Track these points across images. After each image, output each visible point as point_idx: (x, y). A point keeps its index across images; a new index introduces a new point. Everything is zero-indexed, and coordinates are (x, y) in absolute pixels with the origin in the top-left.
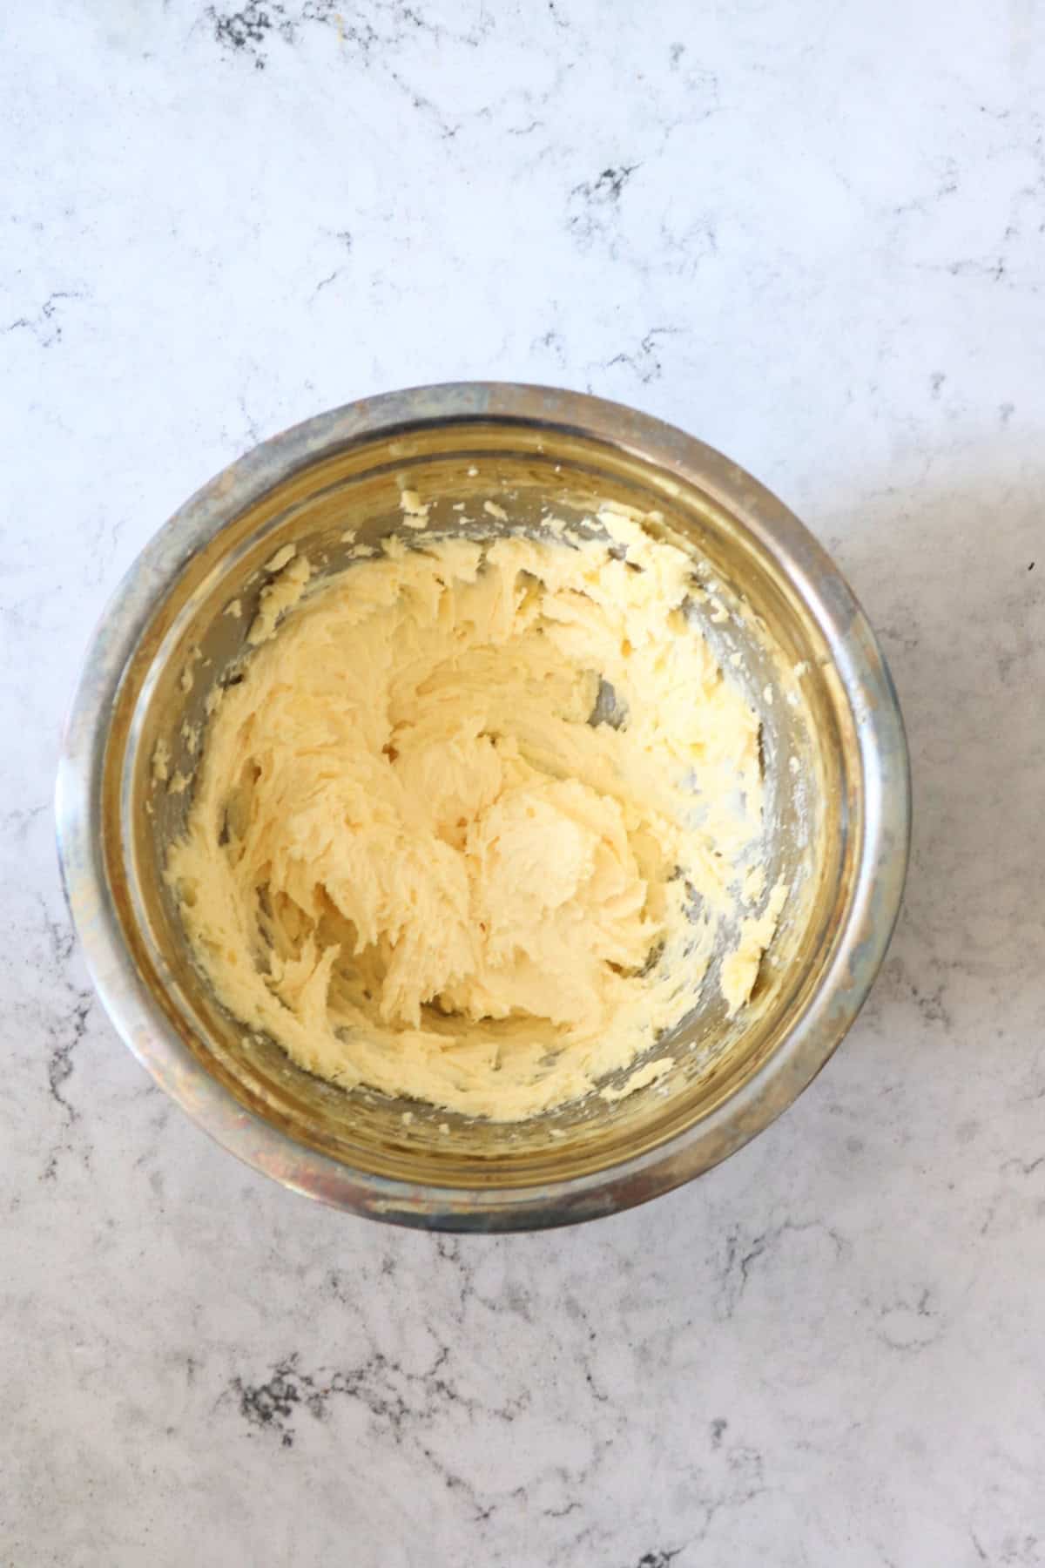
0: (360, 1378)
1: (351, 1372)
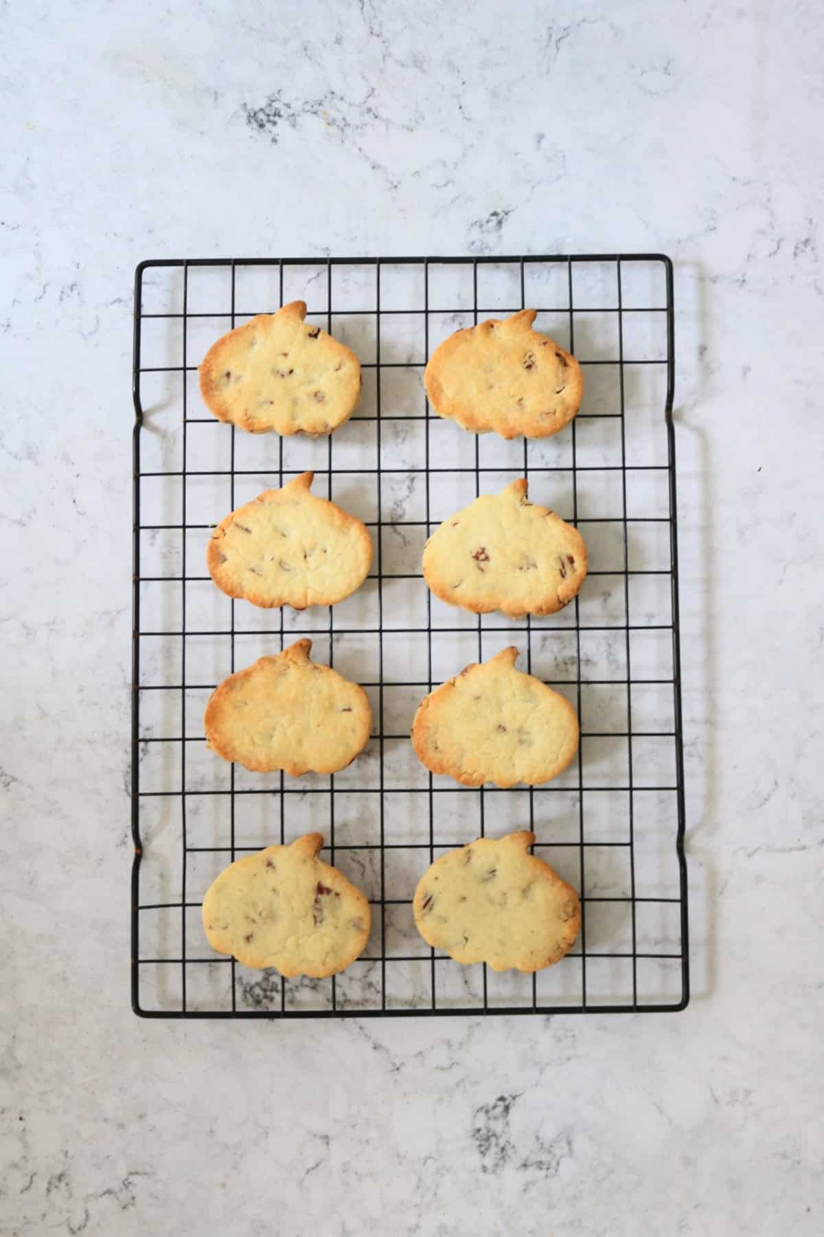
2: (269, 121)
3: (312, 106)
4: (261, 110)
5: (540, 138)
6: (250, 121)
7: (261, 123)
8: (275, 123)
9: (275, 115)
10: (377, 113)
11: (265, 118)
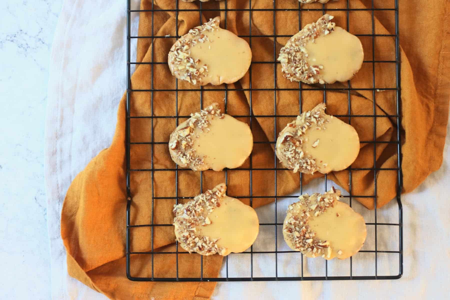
3: (11, 38)
10: (43, 41)
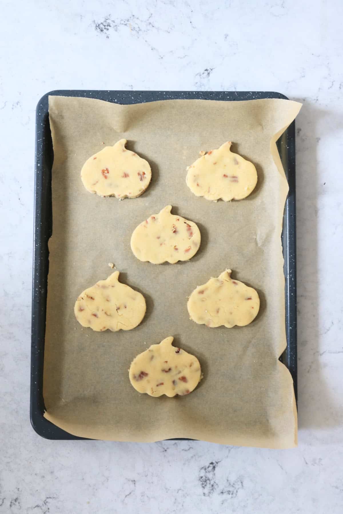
0: (128, 21)
1: (125, 19)
2: (105, 29)
4: (102, 23)
5: (226, 36)
6: (96, 28)
7: (102, 29)
8: (108, 29)
9: (108, 26)
11: (103, 27)
